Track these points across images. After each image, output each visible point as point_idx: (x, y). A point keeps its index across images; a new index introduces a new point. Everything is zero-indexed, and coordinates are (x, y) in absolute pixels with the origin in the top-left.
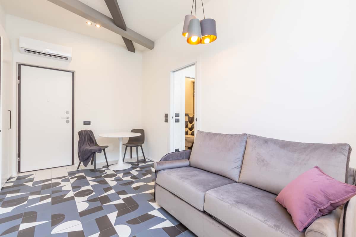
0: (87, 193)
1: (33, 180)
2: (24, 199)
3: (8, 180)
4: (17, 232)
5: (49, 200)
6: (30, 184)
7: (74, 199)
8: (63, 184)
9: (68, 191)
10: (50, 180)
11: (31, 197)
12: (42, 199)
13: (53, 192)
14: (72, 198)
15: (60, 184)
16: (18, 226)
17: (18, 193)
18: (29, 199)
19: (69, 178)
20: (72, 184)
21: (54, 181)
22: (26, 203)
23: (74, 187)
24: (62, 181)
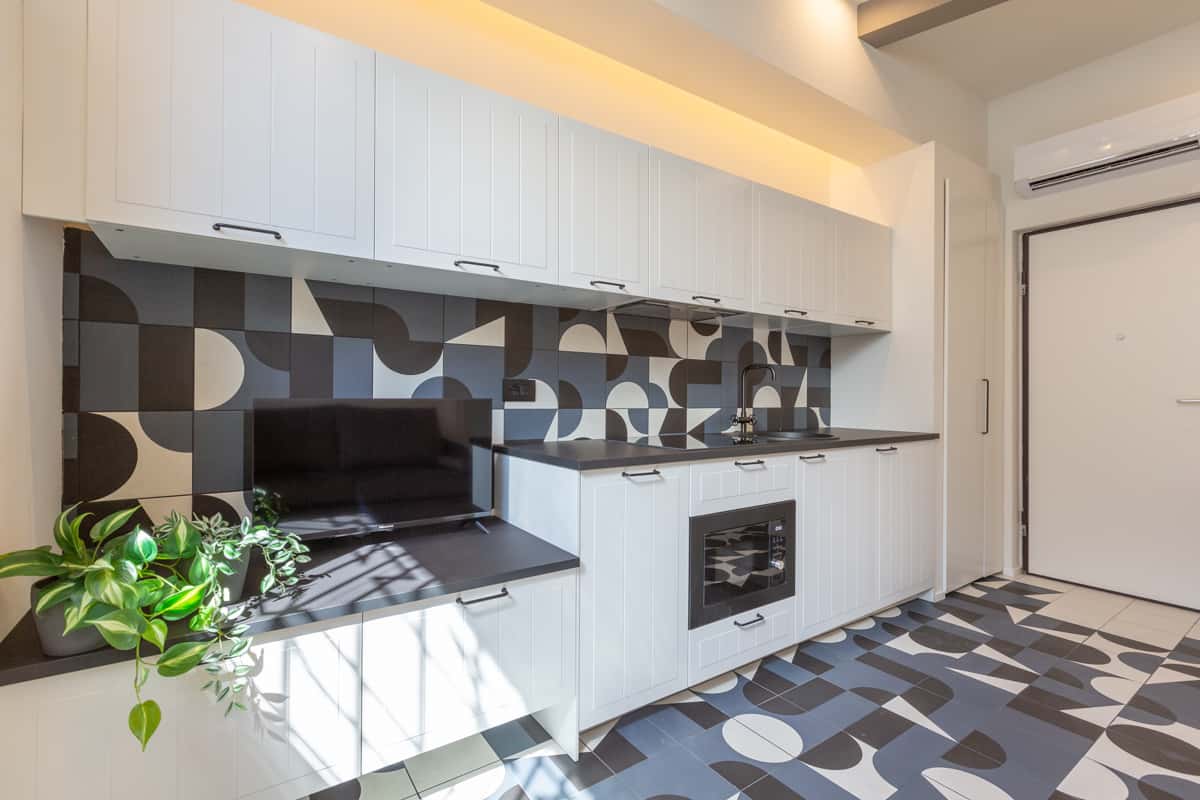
0: (1174, 756)
1: (1038, 608)
2: (966, 643)
3: (982, 579)
4: (877, 706)
5: (1016, 688)
6: (1017, 615)
7: (1094, 739)
8: (1115, 666)
9: (1106, 702)
10: (1088, 632)
11: (984, 650)
12: (1003, 671)
13: (1054, 674)
14: (1091, 732)
15: (1105, 659)
16: (890, 696)
17: (970, 622)
18: (974, 651)
19: (1163, 659)
20: (1145, 687)
21: (1095, 642)
22: (957, 656)
23: (1143, 703)
24: (1123, 657)
